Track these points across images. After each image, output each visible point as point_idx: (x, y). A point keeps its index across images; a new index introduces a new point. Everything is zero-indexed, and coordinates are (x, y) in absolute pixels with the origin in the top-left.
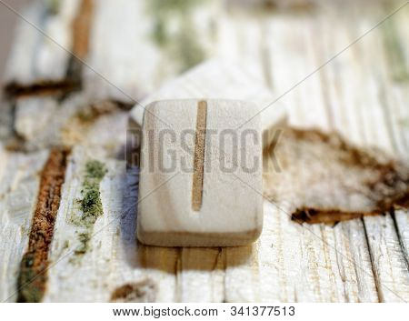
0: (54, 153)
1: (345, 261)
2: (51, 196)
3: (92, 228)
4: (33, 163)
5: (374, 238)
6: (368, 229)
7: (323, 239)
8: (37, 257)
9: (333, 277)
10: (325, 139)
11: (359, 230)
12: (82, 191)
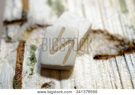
0: (20, 43)
1: (111, 71)
2: (21, 56)
3: (34, 66)
4: (14, 46)
5: (119, 63)
7: (104, 64)
8: (18, 76)
9: (107, 76)
10: (102, 32)
11: (114, 61)
12: (30, 55)
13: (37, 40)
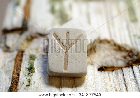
0: (19, 52)
1: (116, 84)
2: (18, 67)
3: (32, 77)
4: (12, 55)
5: (126, 76)
6: (124, 72)
7: (109, 76)
8: (14, 88)
9: (112, 89)
10: (109, 42)
11: (121, 73)
12: (28, 65)
13: (37, 49)
